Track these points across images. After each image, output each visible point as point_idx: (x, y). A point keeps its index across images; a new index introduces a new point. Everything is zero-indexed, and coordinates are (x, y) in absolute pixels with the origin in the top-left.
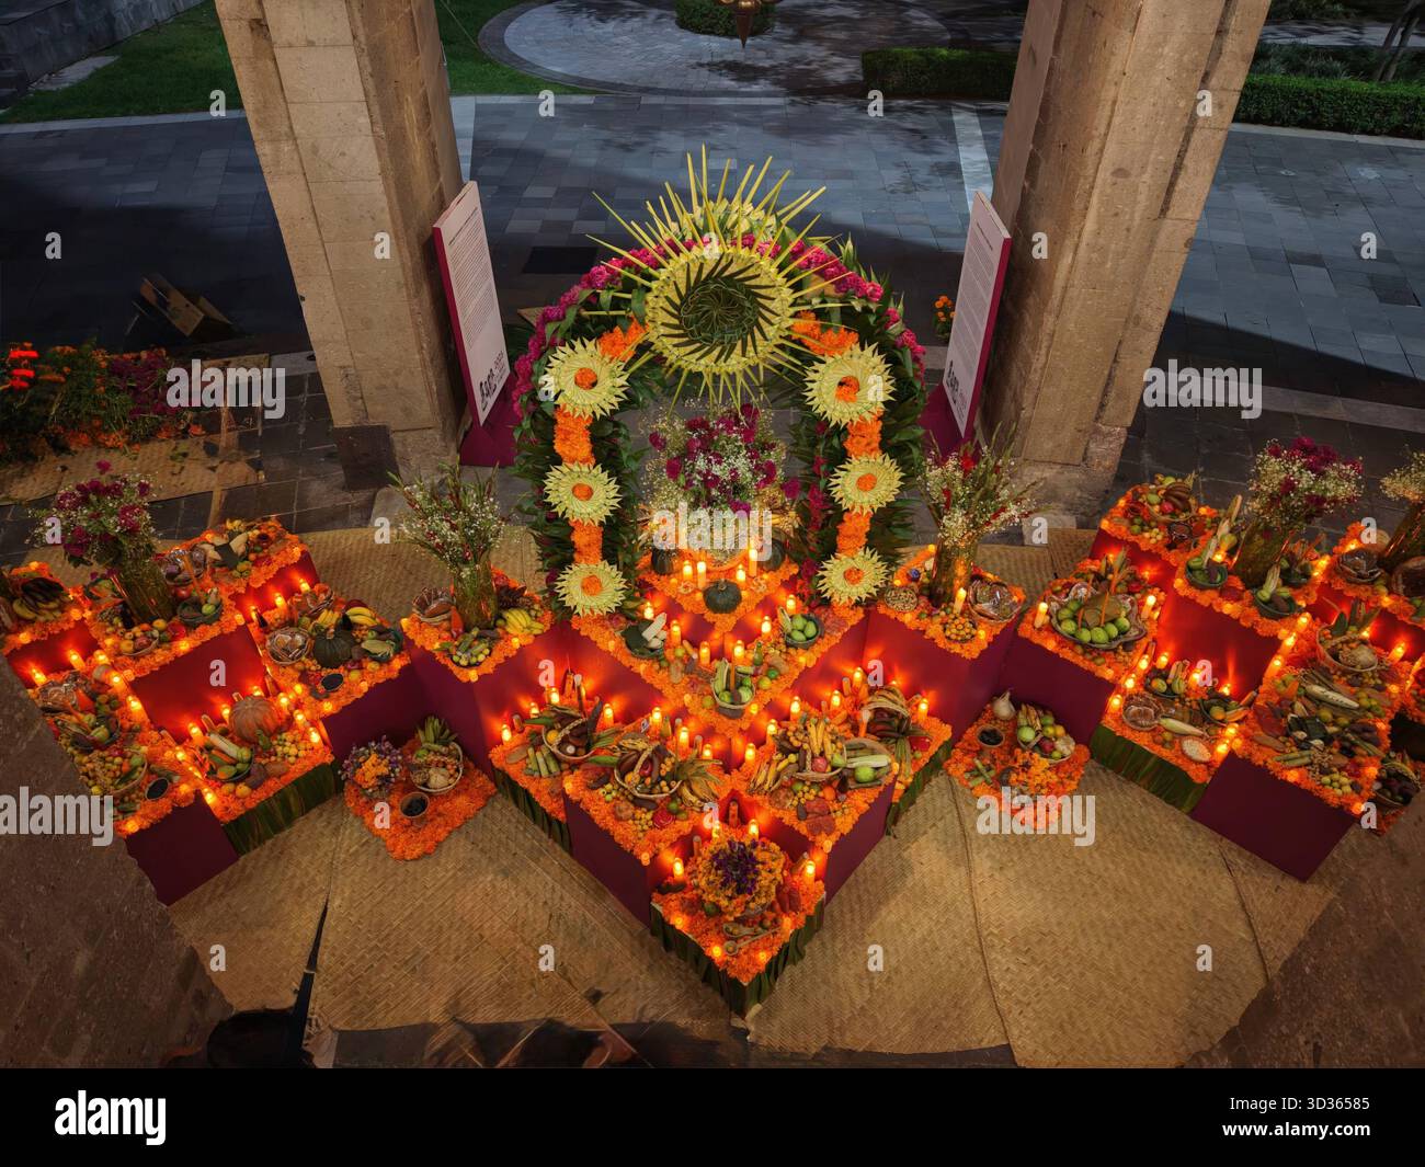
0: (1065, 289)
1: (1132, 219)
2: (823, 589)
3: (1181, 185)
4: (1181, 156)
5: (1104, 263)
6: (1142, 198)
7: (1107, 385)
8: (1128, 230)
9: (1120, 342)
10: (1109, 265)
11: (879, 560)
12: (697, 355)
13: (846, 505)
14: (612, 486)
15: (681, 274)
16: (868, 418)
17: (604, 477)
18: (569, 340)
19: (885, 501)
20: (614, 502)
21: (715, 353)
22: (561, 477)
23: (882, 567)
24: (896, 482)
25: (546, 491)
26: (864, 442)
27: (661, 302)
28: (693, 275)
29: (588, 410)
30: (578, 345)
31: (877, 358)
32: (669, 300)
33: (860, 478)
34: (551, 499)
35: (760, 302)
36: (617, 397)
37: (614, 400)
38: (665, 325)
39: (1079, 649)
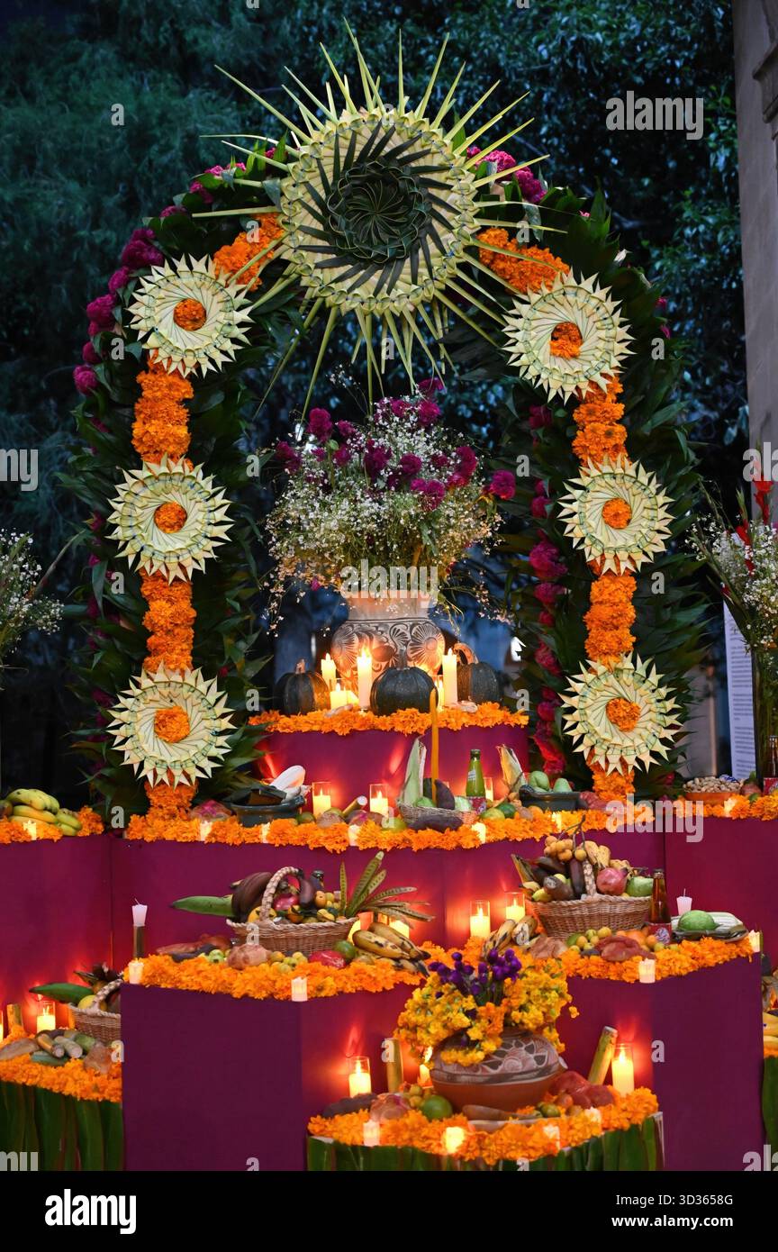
2: (576, 734)
11: (661, 684)
12: (349, 283)
13: (592, 554)
14: (219, 500)
15: (327, 152)
16: (603, 383)
17: (207, 484)
18: (168, 256)
19: (651, 549)
20: (220, 532)
21: (375, 279)
22: (137, 489)
23: (668, 697)
24: (662, 513)
25: (112, 518)
26: (602, 428)
27: (301, 192)
28: (343, 153)
29: (190, 361)
30: (181, 265)
31: (601, 293)
32: (311, 190)
33: (607, 505)
34: (119, 534)
35: (434, 191)
36: (235, 341)
37: (229, 346)
38: (306, 230)
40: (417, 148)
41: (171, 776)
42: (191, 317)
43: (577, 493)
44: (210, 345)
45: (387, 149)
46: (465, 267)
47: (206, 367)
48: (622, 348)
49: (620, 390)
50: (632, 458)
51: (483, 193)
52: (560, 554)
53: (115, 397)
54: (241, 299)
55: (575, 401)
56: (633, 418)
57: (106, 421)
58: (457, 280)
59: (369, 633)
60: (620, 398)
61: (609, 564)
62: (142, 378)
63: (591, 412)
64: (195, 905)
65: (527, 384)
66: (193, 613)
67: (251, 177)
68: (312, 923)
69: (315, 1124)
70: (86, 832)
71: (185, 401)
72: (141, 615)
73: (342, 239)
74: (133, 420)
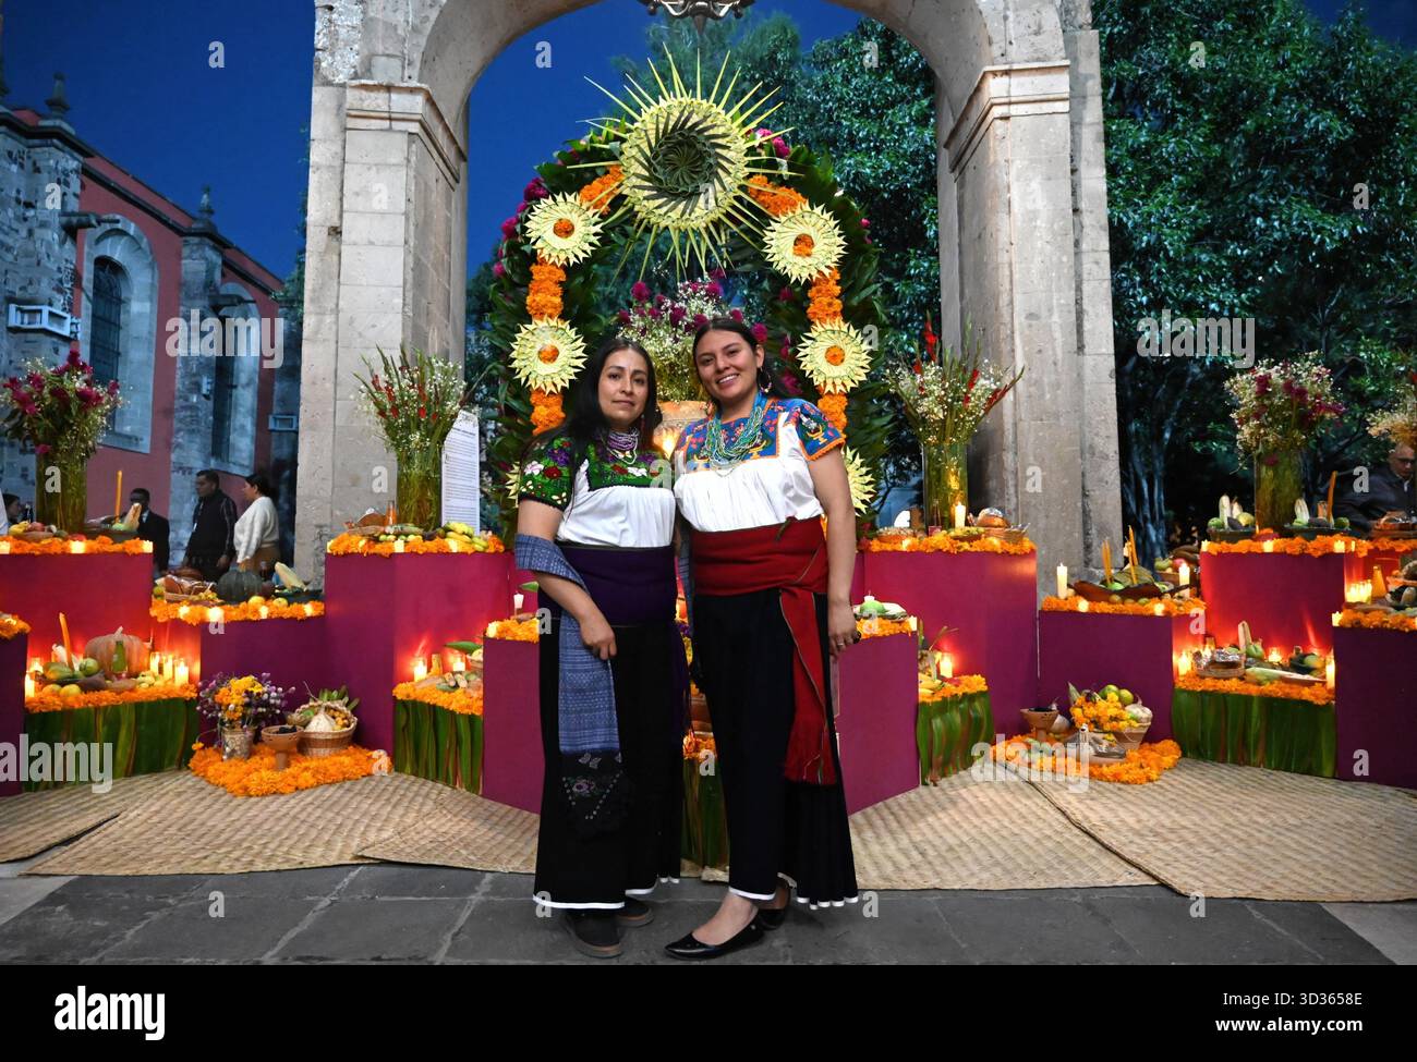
0: (1015, 424)
1: (1055, 354)
3: (1087, 326)
4: (1078, 302)
5: (1043, 395)
6: (1057, 335)
7: (1085, 523)
8: (1055, 364)
9: (1083, 475)
10: (1048, 396)
11: (862, 465)
12: (665, 209)
13: (818, 380)
14: (579, 343)
15: (651, 126)
16: (827, 272)
17: (572, 333)
18: (552, 192)
19: (856, 378)
20: (579, 363)
21: (681, 206)
22: (529, 336)
23: (867, 473)
24: (864, 356)
25: (513, 355)
26: (826, 300)
27: (634, 151)
28: (661, 127)
29: (563, 256)
30: (559, 198)
31: (827, 216)
32: (641, 151)
33: (828, 350)
34: (516, 364)
35: (719, 150)
36: (591, 244)
37: (589, 249)
38: (638, 176)
39: (1116, 598)
40: (708, 123)
42: (564, 230)
43: (808, 342)
44: (575, 247)
45: (689, 124)
46: (738, 198)
48: (840, 250)
49: (838, 277)
50: (845, 321)
51: (751, 151)
52: (798, 381)
53: (516, 279)
54: (596, 218)
55: (809, 284)
56: (846, 294)
57: (511, 295)
58: (734, 207)
59: (672, 428)
60: (838, 283)
61: (829, 388)
62: (534, 268)
63: (819, 291)
65: (778, 272)
67: (606, 142)
70: (492, 550)
71: (561, 283)
72: (529, 416)
73: (660, 181)
74: (528, 294)
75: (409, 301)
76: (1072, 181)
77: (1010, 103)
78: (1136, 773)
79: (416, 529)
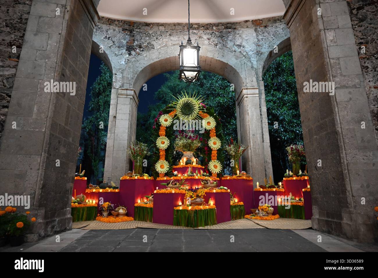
0: (251, 157)
1: (258, 142)
2: (210, 169)
3: (264, 137)
4: (262, 132)
5: (256, 151)
6: (259, 139)
7: (266, 176)
8: (258, 144)
9: (265, 167)
10: (257, 151)
11: (220, 163)
12: (184, 117)
13: (212, 148)
14: (168, 141)
15: (182, 103)
16: (213, 128)
17: (167, 139)
18: (164, 114)
19: (219, 147)
20: (169, 144)
21: (187, 116)
22: (159, 139)
23: (221, 165)
24: (220, 143)
25: (156, 143)
26: (213, 133)
27: (179, 107)
28: (184, 103)
29: (166, 125)
30: (165, 115)
31: (213, 118)
32: (180, 107)
33: (214, 142)
34: (157, 144)
35: (194, 107)
36: (171, 123)
37: (170, 124)
38: (179, 111)
39: (267, 188)
40: (192, 102)
41: (162, 173)
42: (166, 120)
43: (210, 141)
44: (168, 124)
45: (188, 102)
46: (197, 115)
47: (167, 126)
48: (215, 124)
49: (215, 129)
50: (216, 137)
51: (199, 107)
52: (208, 148)
53: (157, 129)
54: (172, 118)
55: (210, 130)
56: (216, 132)
57: (156, 132)
58: (196, 117)
59: (185, 156)
60: (215, 130)
61: (214, 149)
62: (160, 127)
63: (212, 132)
64: (163, 184)
66: (165, 154)
67: (173, 105)
68: (176, 186)
69: (175, 208)
70: (152, 179)
71: (165, 130)
72: (159, 154)
73: (183, 112)
74: (159, 132)
75: (129, 131)
76: (260, 109)
77: (247, 94)
78: (269, 218)
79: (138, 175)
